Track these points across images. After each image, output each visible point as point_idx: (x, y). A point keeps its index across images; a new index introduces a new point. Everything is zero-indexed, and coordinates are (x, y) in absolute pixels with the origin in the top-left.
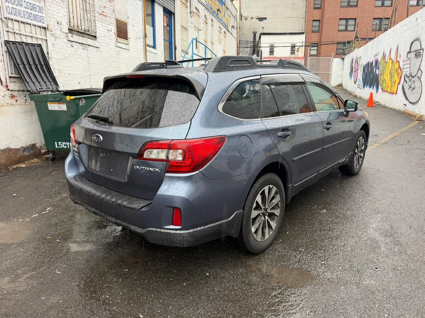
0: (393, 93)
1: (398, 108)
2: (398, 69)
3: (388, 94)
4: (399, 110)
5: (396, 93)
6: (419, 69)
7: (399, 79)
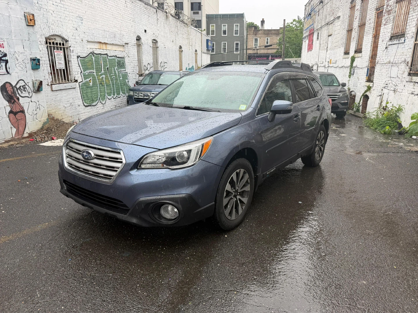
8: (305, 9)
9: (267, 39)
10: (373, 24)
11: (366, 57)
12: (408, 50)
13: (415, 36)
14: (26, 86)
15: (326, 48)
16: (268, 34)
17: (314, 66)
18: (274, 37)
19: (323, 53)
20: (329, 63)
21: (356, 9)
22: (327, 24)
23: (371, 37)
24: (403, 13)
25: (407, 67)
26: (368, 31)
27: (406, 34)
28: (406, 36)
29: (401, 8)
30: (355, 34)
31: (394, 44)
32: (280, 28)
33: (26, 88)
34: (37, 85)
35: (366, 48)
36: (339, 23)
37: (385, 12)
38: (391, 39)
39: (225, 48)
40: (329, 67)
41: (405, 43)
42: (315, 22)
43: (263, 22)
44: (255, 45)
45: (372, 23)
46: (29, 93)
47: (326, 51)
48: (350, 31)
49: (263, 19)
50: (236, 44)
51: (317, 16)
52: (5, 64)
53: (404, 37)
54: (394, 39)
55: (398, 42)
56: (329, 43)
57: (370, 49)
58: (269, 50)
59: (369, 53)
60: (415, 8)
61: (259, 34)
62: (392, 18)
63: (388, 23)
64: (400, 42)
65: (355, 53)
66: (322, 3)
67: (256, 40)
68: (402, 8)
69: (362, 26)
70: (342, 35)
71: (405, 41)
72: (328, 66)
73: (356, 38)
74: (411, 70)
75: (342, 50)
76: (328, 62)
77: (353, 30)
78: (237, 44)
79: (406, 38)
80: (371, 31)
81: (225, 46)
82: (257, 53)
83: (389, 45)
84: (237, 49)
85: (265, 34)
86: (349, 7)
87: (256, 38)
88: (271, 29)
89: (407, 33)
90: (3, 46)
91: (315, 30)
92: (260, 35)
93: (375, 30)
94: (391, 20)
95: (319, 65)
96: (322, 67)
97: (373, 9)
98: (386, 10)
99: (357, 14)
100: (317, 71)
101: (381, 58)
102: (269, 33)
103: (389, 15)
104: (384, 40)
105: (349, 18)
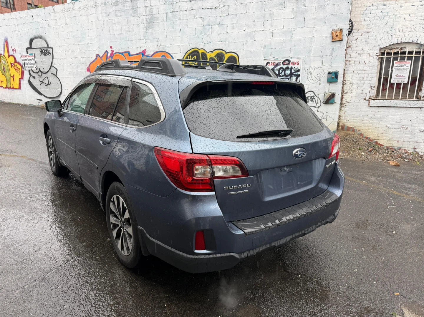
0: (13, 88)
1: (28, 103)
2: (14, 63)
3: (5, 89)
4: (30, 105)
5: (20, 88)
6: (51, 66)
7: (20, 74)
14: (315, 97)
33: (315, 99)
34: (327, 96)
46: (317, 103)
52: (296, 78)
90: (299, 63)
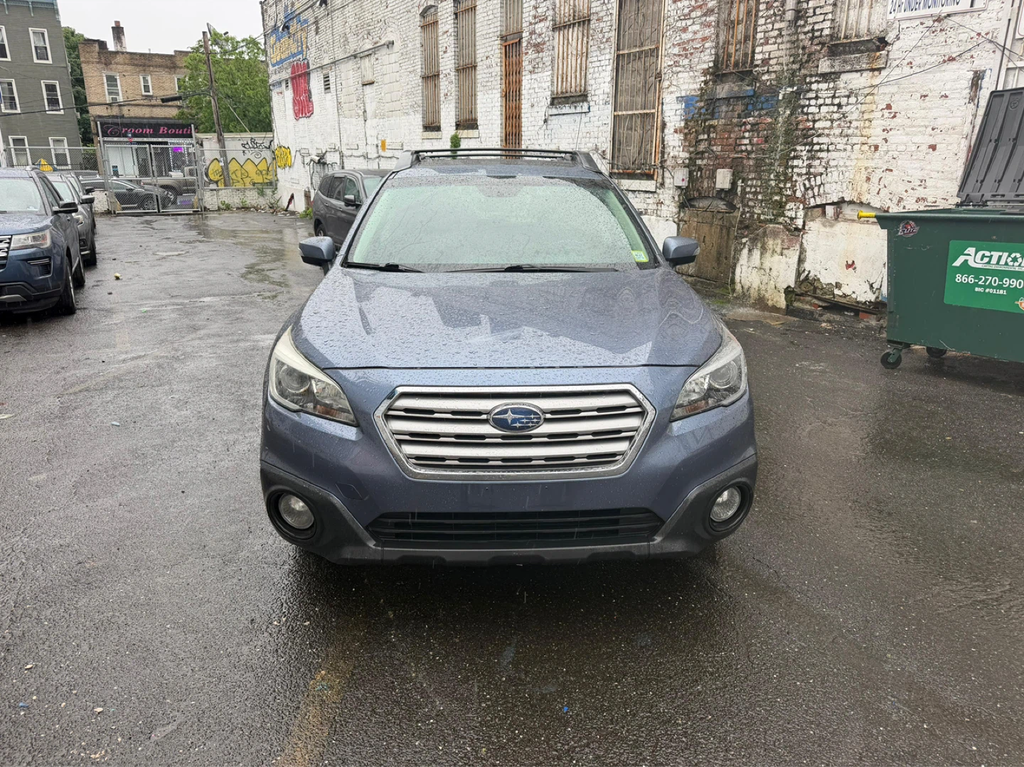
8: (263, 12)
9: (145, 80)
10: (498, 69)
11: (493, 139)
12: (601, 128)
13: (611, 100)
15: (361, 113)
16: (144, 66)
17: (328, 154)
18: (164, 75)
19: (352, 126)
20: (379, 148)
21: (441, 31)
22: (355, 56)
23: (499, 95)
24: (574, 52)
25: (604, 161)
26: (487, 82)
27: (589, 95)
28: (589, 99)
29: (566, 42)
30: (448, 85)
31: (564, 114)
32: (176, 51)
35: (488, 118)
36: (394, 57)
37: (527, 46)
38: (552, 104)
39: (13, 99)
40: (382, 159)
41: (591, 114)
42: (307, 47)
43: (118, 31)
44: (110, 93)
45: (494, 65)
47: (362, 119)
48: (431, 77)
49: (117, 23)
50: (47, 86)
51: (313, 33)
53: (586, 101)
54: (559, 103)
55: (573, 110)
56: (367, 101)
57: (499, 122)
58: (154, 109)
59: (499, 130)
60: (602, 46)
61: (117, 64)
62: (547, 60)
63: (540, 70)
64: (579, 110)
65: (457, 129)
66: (326, 5)
67: (111, 80)
68: (568, 42)
69: (466, 69)
70: (409, 86)
71: (589, 108)
72: (376, 155)
73: (453, 94)
74: (612, 168)
75: (417, 120)
76: (377, 146)
77: (441, 76)
78: (51, 88)
79: (592, 103)
80: (494, 83)
81: (11, 91)
82: (123, 117)
83: (551, 115)
84: (53, 102)
85: (134, 65)
86: (418, 23)
87: (110, 73)
88: (147, 52)
89: (593, 93)
91: (312, 67)
92: (119, 67)
93: (504, 81)
94: (548, 64)
95: (346, 153)
96: (359, 157)
97: (491, 35)
98: (529, 43)
99: (447, 42)
100: (343, 168)
101: (536, 142)
102: (144, 62)
103: (539, 52)
104: (536, 104)
105: (422, 49)
